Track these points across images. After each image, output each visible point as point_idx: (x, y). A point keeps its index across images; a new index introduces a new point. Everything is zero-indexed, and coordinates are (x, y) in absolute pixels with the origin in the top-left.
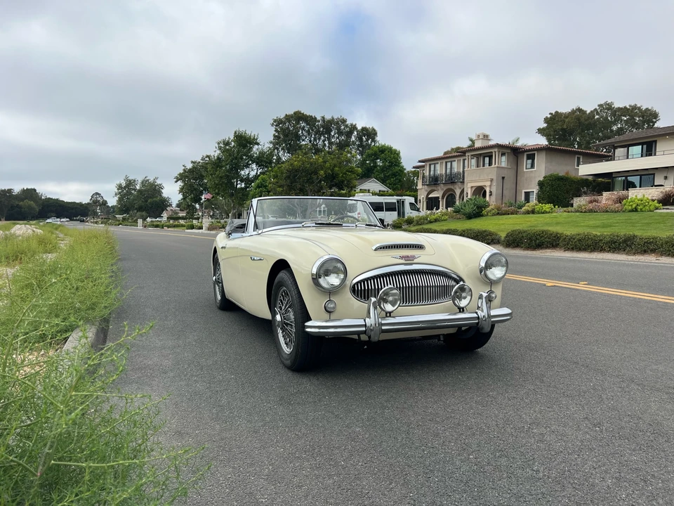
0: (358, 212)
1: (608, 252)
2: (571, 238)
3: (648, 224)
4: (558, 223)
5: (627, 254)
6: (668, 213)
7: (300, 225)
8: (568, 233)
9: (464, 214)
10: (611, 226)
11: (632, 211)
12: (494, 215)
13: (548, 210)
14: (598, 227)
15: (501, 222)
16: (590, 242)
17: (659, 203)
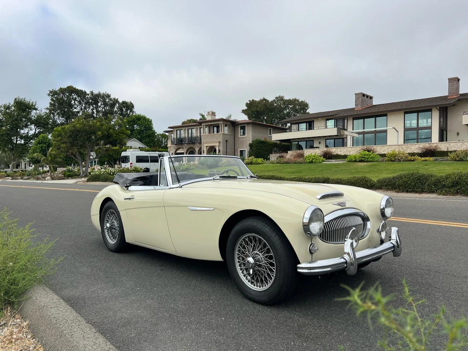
0: (130, 162)
3: (322, 170)
4: (269, 171)
6: (329, 164)
7: (212, 178)
10: (301, 172)
11: (310, 163)
13: (260, 162)
14: (294, 172)
17: (324, 158)
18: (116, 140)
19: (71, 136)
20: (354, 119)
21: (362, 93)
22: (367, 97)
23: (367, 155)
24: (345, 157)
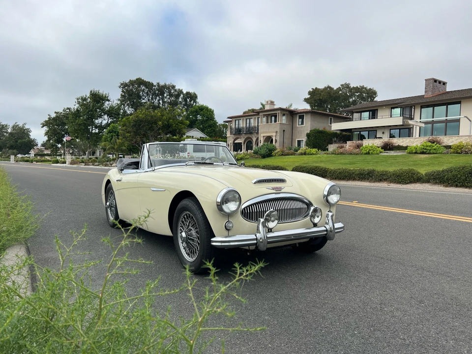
0: (188, 152)
1: (358, 180)
2: (335, 172)
3: (377, 162)
4: (321, 162)
5: (370, 182)
6: (387, 155)
7: (184, 164)
8: (332, 168)
9: (260, 155)
10: (355, 164)
11: (366, 154)
12: (279, 155)
13: (314, 153)
14: (347, 164)
15: (285, 160)
16: (346, 174)
17: (382, 149)
18: (176, 130)
19: (134, 126)
20: (422, 107)
21: (433, 79)
22: (440, 82)
23: (430, 146)
24: (406, 148)
